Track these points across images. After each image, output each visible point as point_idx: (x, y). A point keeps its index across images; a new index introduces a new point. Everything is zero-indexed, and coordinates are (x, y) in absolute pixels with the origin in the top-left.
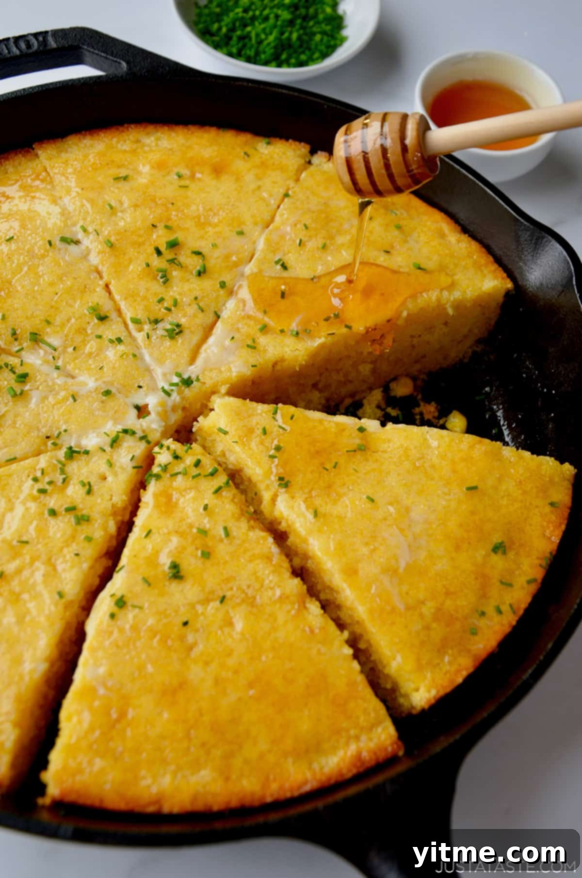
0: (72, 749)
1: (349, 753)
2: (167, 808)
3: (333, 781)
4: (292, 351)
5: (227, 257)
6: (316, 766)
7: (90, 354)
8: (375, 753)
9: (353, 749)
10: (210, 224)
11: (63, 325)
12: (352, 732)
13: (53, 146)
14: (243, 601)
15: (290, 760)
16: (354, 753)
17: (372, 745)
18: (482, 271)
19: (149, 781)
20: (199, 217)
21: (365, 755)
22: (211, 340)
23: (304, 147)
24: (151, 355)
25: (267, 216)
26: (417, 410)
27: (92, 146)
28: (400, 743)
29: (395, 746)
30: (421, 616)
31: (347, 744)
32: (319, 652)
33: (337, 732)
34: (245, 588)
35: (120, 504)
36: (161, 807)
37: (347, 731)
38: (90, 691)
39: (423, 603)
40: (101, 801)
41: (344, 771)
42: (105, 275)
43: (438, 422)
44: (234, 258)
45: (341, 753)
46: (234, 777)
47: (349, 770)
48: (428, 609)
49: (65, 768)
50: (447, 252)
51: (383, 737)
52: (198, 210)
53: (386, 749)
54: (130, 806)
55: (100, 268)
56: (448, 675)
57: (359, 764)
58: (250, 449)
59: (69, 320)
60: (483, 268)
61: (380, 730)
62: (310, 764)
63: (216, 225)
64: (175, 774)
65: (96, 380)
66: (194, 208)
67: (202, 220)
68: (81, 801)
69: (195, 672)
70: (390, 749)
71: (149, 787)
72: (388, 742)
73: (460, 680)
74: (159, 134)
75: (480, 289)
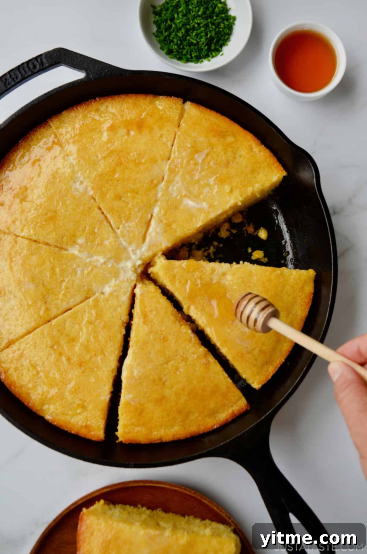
0: (125, 426)
1: (229, 412)
2: (164, 440)
3: (224, 424)
4: (187, 230)
5: (152, 181)
6: (217, 418)
7: (98, 244)
8: (239, 411)
9: (230, 410)
10: (141, 163)
11: (84, 230)
12: (230, 405)
13: (57, 119)
14: (182, 360)
15: (207, 418)
16: (231, 412)
17: (238, 408)
18: (271, 168)
19: (156, 433)
20: (135, 160)
21: (236, 412)
22: (151, 229)
23: (180, 100)
24: (125, 241)
25: (167, 154)
26: (245, 228)
27: (76, 117)
28: (248, 405)
29: (246, 407)
30: (254, 355)
31: (228, 409)
32: (214, 377)
33: (224, 405)
34: (182, 354)
35: (125, 321)
36: (162, 440)
37: (228, 404)
38: (128, 404)
39: (254, 349)
40: (140, 441)
41: (228, 419)
42: (97, 200)
43: (255, 234)
44: (155, 182)
45: (226, 412)
46: (187, 427)
47: (230, 418)
48: (256, 352)
49: (124, 432)
50: (255, 160)
51: (242, 404)
52: (134, 155)
53: (243, 408)
54: (150, 442)
55: (94, 197)
56: (265, 376)
57: (233, 416)
58: (175, 286)
59: (85, 227)
60: (272, 166)
61: (240, 402)
62: (215, 418)
63: (144, 164)
64: (165, 429)
65: (104, 258)
66: (132, 154)
67: (137, 161)
68: (133, 442)
69: (167, 392)
70: (244, 408)
71: (156, 435)
72: (244, 406)
73: (270, 378)
74: (107, 103)
75: (271, 181)
